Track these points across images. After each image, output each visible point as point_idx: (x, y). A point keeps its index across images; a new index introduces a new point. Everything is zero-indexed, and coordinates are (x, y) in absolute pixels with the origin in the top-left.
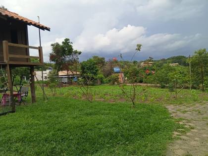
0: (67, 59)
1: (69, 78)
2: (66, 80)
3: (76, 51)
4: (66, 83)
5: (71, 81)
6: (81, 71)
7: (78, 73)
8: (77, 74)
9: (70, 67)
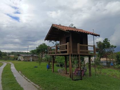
0: (106, 51)
1: (107, 63)
2: (105, 64)
3: (112, 45)
4: (105, 66)
5: (108, 65)
6: (116, 58)
7: (114, 60)
8: (113, 61)
9: (108, 56)
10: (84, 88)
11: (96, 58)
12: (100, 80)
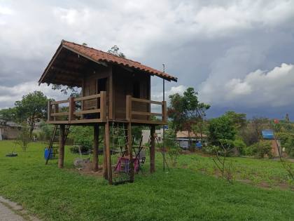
0: (190, 115)
1: (190, 142)
2: (186, 144)
3: (202, 104)
4: (185, 149)
5: (193, 147)
6: (208, 132)
7: (203, 135)
8: (202, 138)
9: (192, 126)
10: (136, 201)
11: (168, 131)
12: (172, 180)
